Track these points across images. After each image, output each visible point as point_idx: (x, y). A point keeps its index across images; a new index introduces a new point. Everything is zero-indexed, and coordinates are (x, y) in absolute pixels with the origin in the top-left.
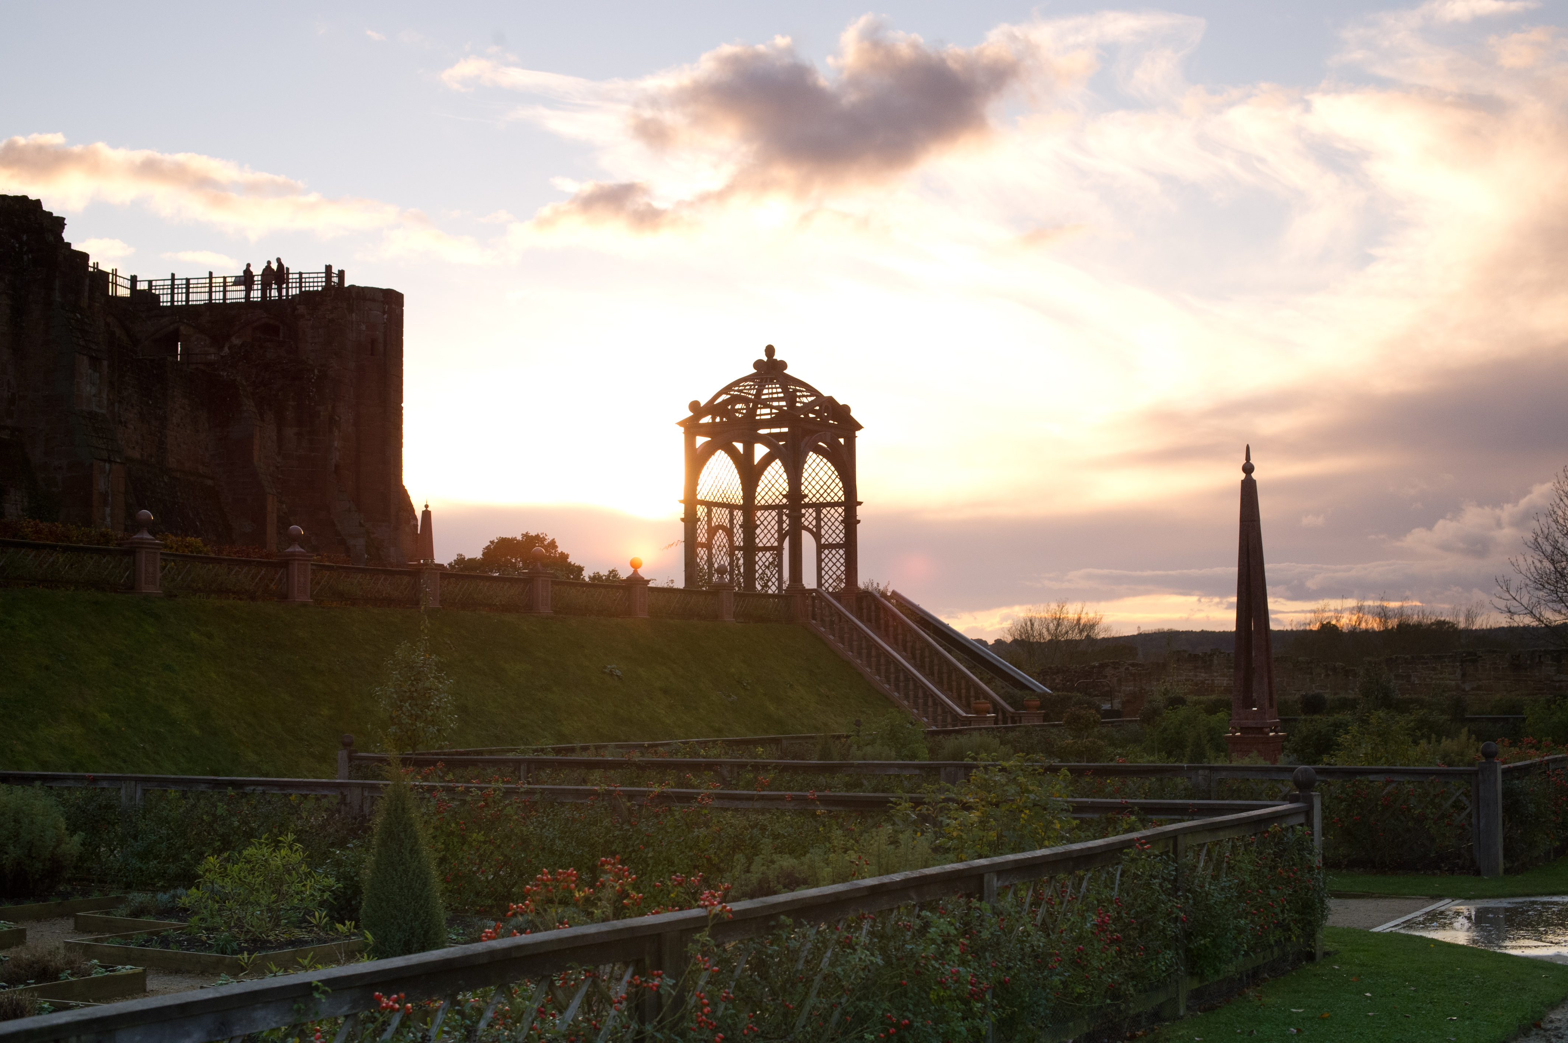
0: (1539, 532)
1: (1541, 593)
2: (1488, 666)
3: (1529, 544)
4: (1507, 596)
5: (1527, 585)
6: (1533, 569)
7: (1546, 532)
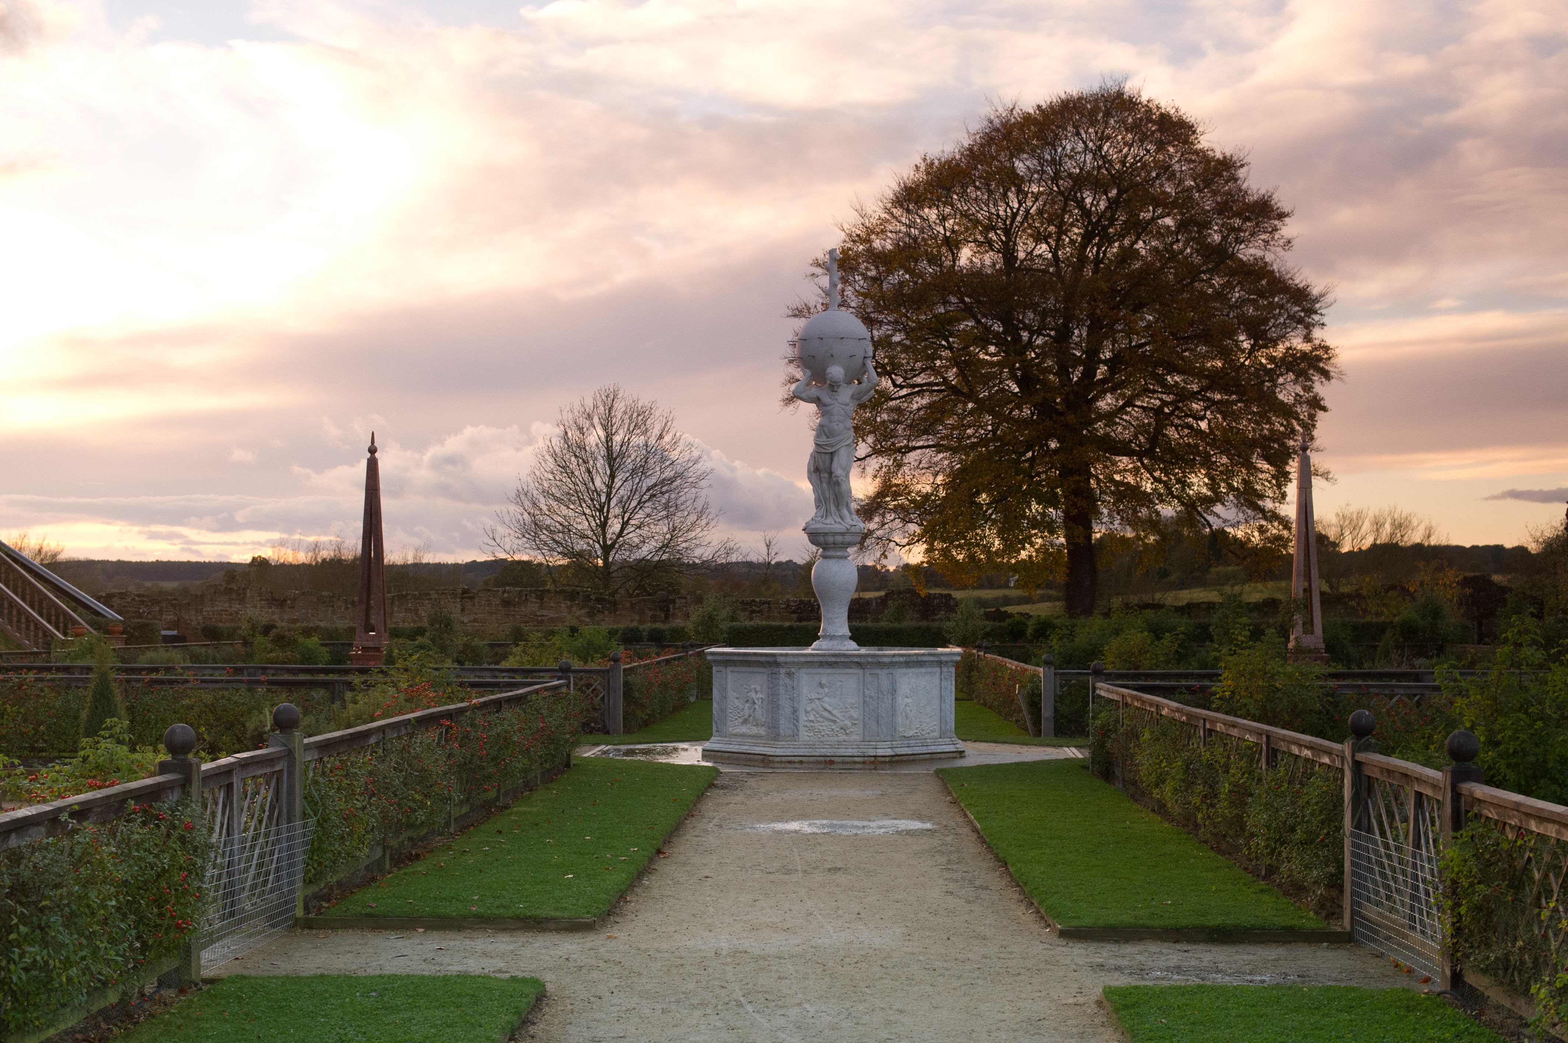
0: (521, 490)
1: (520, 542)
2: (483, 602)
3: (511, 499)
4: (492, 543)
5: (510, 534)
6: (514, 521)
7: (526, 489)
